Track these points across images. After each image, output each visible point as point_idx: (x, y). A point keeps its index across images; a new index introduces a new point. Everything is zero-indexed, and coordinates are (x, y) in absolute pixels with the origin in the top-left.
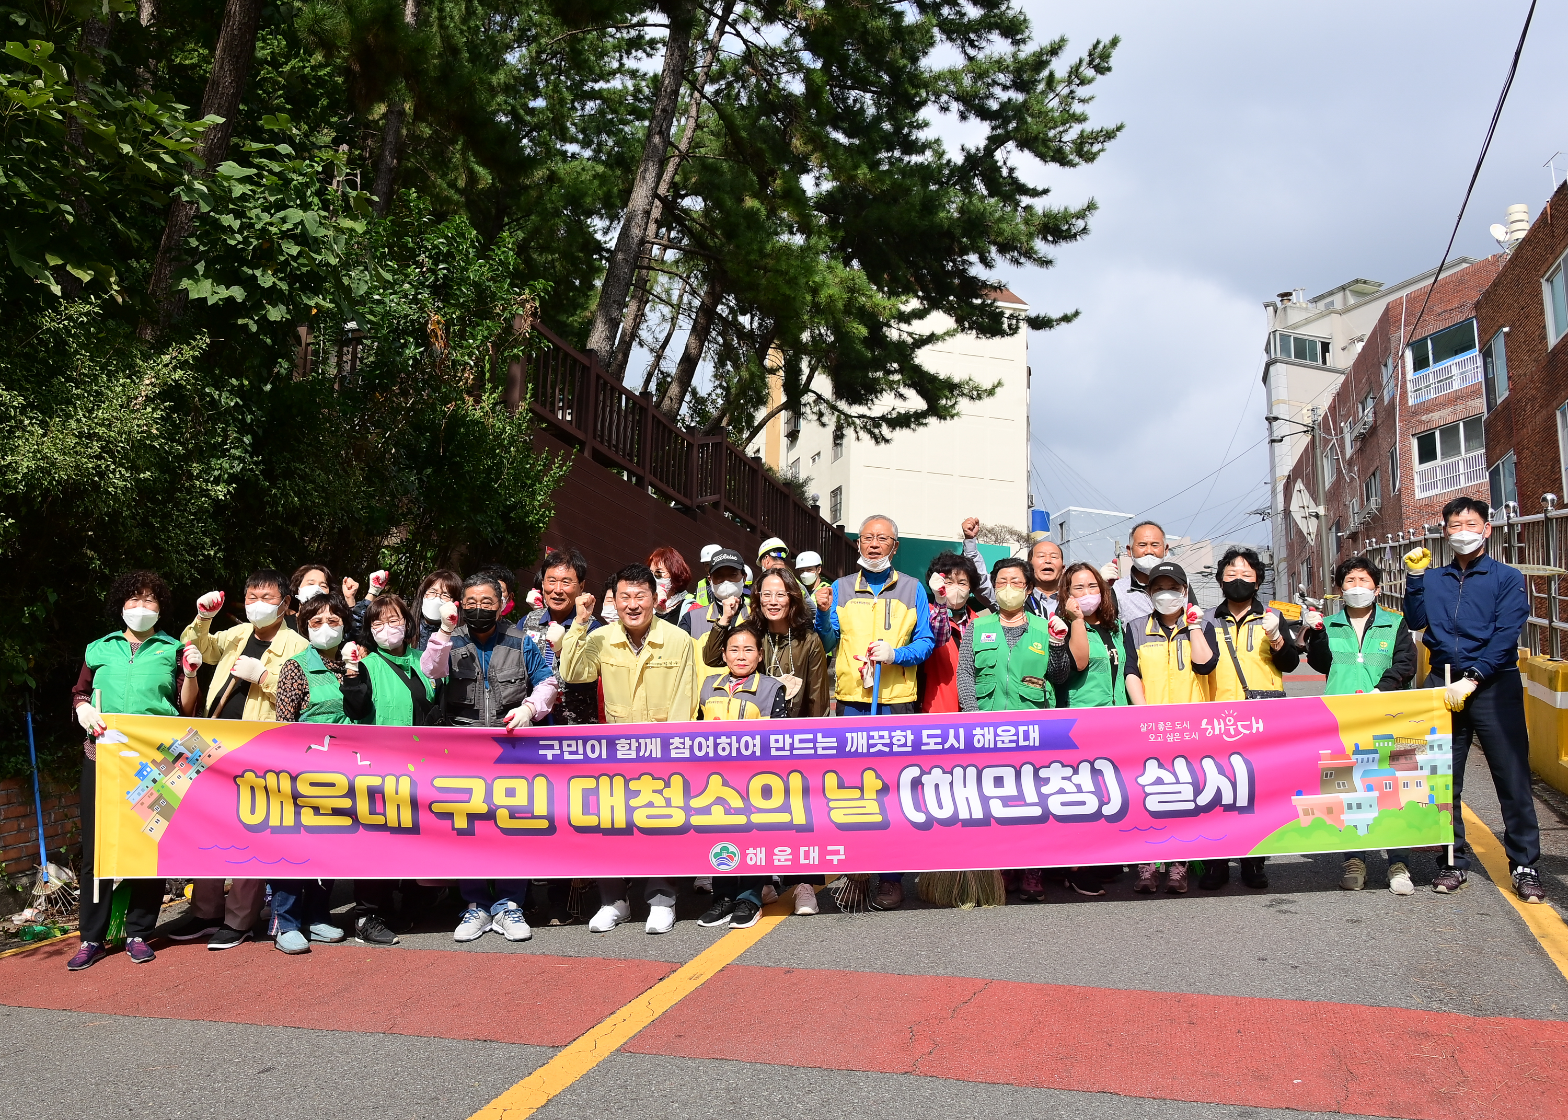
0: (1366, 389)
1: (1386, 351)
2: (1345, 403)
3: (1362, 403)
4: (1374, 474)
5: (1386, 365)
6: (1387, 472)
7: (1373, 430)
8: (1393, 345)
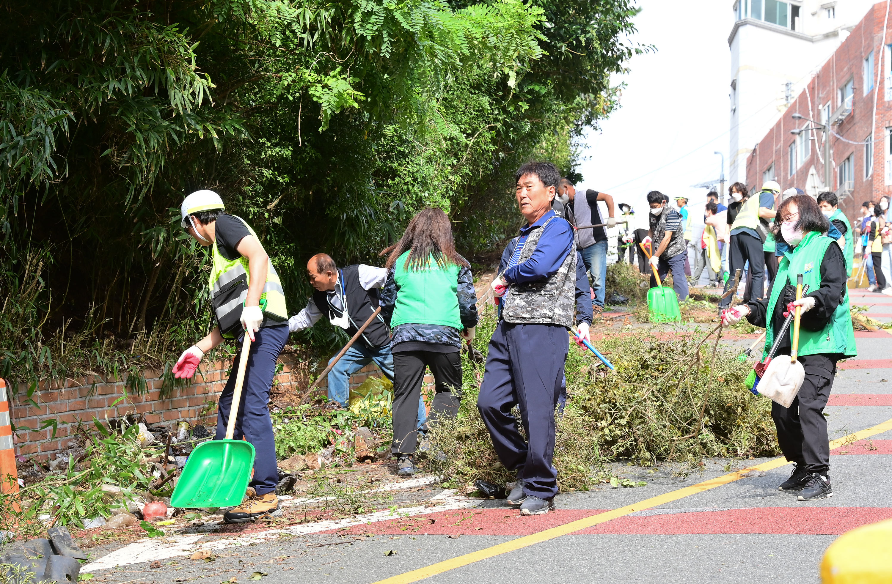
0: (847, 77)
1: (869, 48)
2: (824, 87)
3: (842, 90)
4: (848, 159)
5: (867, 60)
6: (861, 158)
7: (851, 117)
8: (876, 44)
